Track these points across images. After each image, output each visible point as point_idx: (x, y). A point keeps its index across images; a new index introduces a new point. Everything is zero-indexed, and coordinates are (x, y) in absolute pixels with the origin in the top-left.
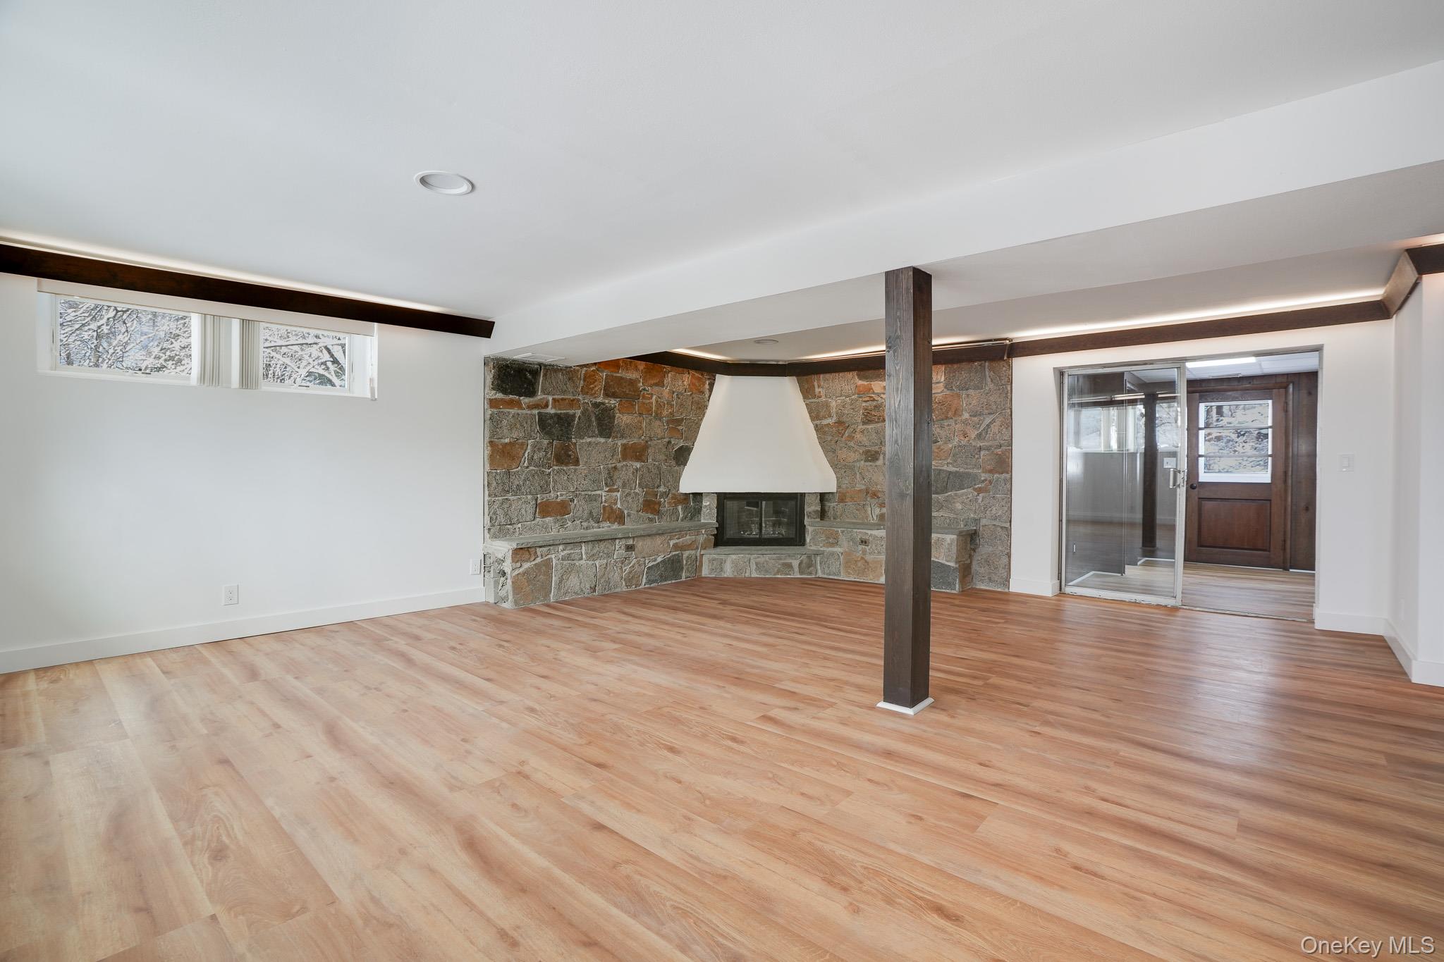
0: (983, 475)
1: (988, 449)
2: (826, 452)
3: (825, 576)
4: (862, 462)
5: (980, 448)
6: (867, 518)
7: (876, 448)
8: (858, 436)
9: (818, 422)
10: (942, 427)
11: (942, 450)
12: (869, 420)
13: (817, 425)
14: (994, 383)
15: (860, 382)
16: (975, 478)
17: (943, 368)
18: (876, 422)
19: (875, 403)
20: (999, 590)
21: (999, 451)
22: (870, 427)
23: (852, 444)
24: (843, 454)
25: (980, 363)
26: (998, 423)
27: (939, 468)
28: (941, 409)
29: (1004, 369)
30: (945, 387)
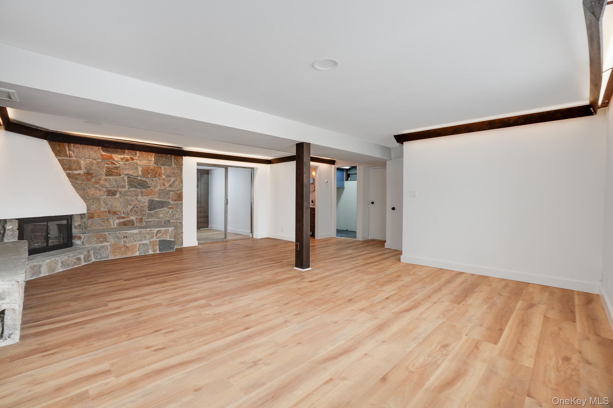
0: (171, 202)
1: (174, 191)
2: (77, 190)
3: (98, 260)
4: (105, 196)
5: (171, 191)
6: (110, 225)
7: (115, 189)
8: (102, 182)
9: (70, 172)
10: (153, 181)
11: (153, 191)
12: (110, 174)
13: (69, 174)
14: (176, 165)
15: (103, 153)
16: (169, 203)
17: (154, 154)
18: (116, 176)
19: (115, 166)
20: (180, 247)
21: (178, 192)
22: (111, 177)
23: (97, 186)
24: (92, 191)
25: (171, 156)
26: (178, 181)
27: (151, 199)
28: (153, 173)
29: (181, 160)
30: (155, 163)
